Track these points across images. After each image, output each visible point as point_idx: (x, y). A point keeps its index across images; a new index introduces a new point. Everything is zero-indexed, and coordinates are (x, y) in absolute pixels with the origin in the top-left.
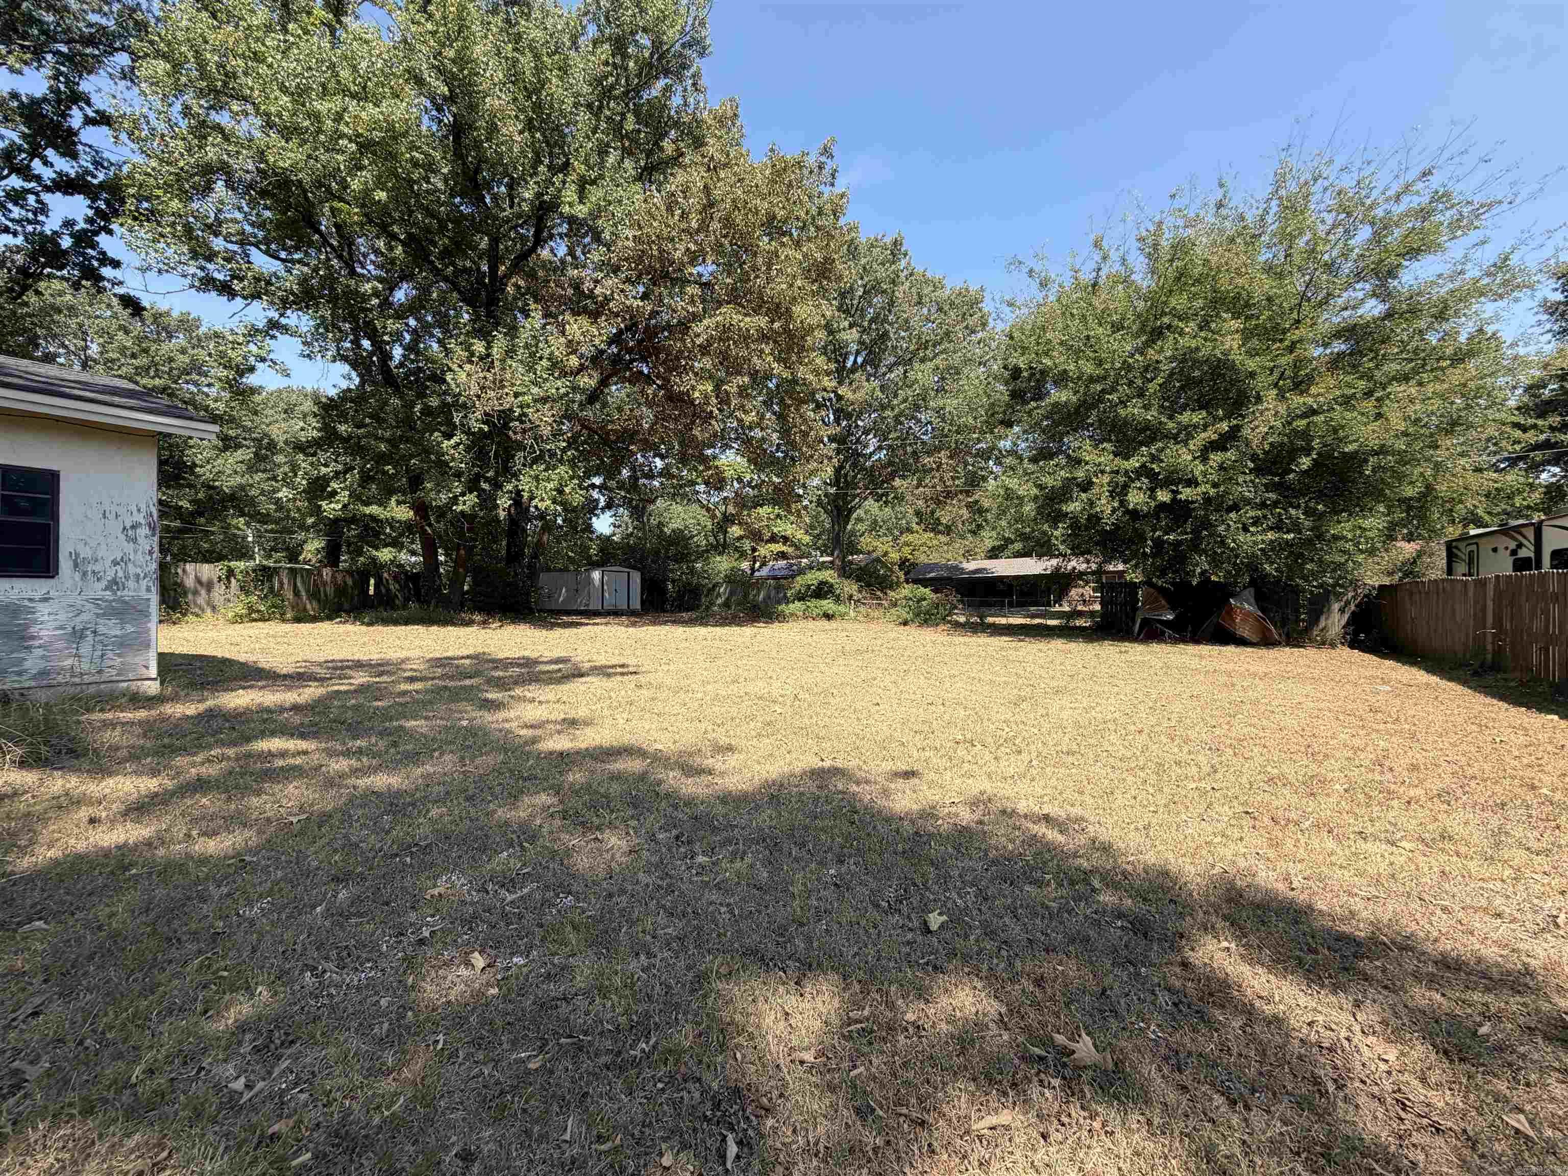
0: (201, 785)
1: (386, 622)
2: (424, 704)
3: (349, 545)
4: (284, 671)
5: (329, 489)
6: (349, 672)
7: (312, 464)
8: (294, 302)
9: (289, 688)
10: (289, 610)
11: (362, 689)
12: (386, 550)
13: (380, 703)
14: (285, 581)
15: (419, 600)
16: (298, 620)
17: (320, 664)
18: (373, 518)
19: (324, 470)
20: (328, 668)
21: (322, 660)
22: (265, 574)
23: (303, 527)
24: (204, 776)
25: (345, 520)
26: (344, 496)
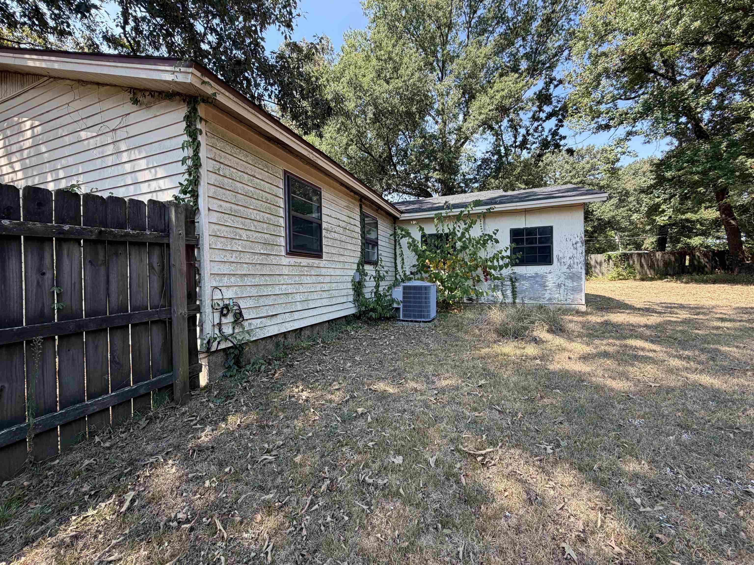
0: (606, 355)
1: (697, 281)
2: (735, 338)
3: (671, 238)
4: (638, 306)
5: (660, 210)
6: (675, 310)
7: (650, 198)
8: (640, 117)
9: (643, 315)
10: (638, 274)
11: (685, 322)
12: (696, 238)
13: (699, 332)
14: (636, 260)
15: (724, 269)
16: (642, 280)
17: (657, 304)
18: (687, 220)
19: (657, 200)
20: (663, 307)
21: (659, 302)
22: (626, 257)
23: (644, 231)
24: (607, 351)
25: (669, 225)
26: (669, 212)
